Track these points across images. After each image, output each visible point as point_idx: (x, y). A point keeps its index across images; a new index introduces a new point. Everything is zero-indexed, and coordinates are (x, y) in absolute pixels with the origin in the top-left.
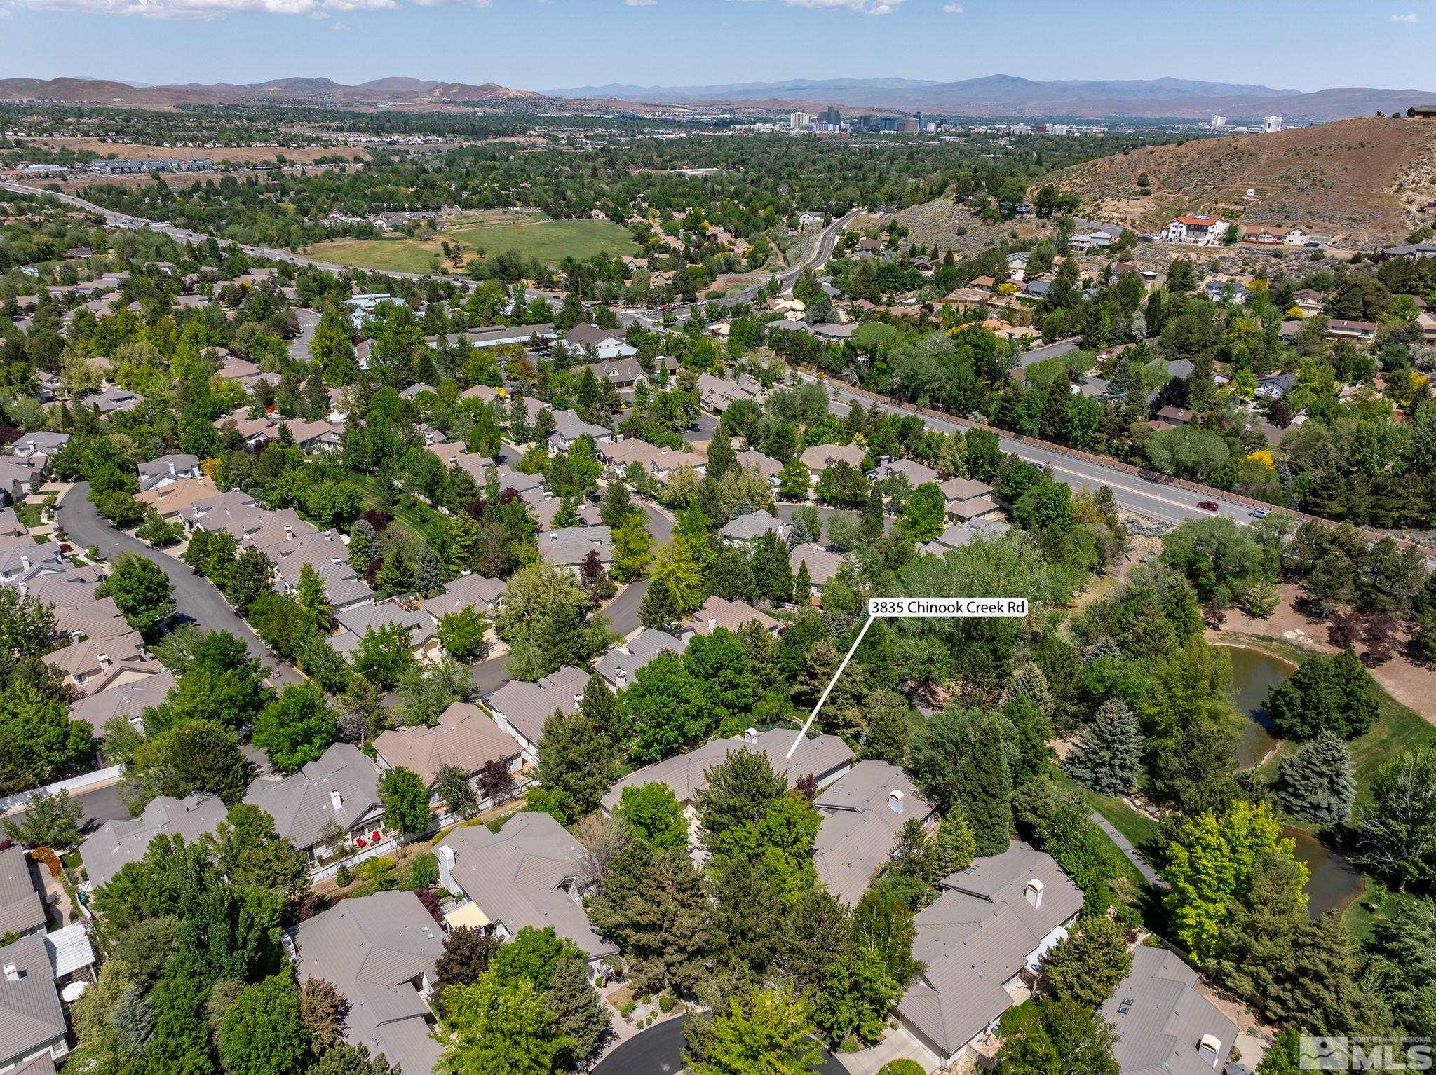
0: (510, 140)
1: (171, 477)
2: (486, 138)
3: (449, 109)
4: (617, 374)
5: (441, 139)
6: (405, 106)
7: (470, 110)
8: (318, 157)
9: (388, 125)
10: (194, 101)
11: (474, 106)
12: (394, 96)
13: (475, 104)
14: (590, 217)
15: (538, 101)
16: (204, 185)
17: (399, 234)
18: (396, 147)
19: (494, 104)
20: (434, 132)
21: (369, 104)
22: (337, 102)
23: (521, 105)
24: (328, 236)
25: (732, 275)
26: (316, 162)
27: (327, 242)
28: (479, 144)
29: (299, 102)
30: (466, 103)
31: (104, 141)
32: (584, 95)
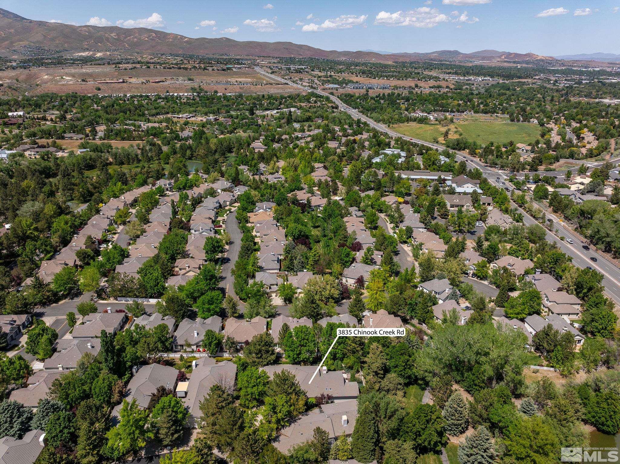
0: (523, 80)
1: (264, 209)
2: (513, 79)
3: (506, 64)
4: (458, 201)
5: (491, 79)
6: (485, 63)
7: (515, 65)
8: (431, 86)
9: (471, 72)
10: (401, 60)
11: (517, 64)
12: (483, 58)
13: (518, 63)
14: (529, 122)
15: (551, 61)
16: (381, 95)
17: (437, 122)
18: (469, 82)
19: (528, 63)
20: (489, 76)
21: (471, 62)
22: (457, 61)
23: (541, 63)
24: (407, 121)
25: (570, 160)
26: (430, 87)
27: (406, 124)
28: (507, 82)
29: (441, 61)
30: (514, 62)
31: (357, 76)
32: (577, 59)
